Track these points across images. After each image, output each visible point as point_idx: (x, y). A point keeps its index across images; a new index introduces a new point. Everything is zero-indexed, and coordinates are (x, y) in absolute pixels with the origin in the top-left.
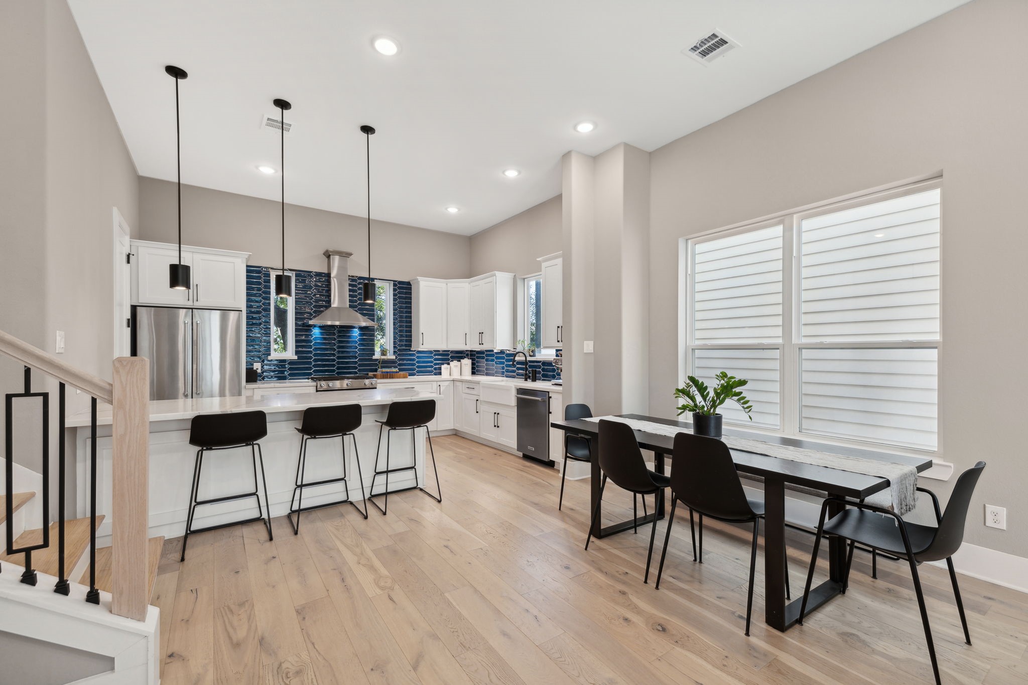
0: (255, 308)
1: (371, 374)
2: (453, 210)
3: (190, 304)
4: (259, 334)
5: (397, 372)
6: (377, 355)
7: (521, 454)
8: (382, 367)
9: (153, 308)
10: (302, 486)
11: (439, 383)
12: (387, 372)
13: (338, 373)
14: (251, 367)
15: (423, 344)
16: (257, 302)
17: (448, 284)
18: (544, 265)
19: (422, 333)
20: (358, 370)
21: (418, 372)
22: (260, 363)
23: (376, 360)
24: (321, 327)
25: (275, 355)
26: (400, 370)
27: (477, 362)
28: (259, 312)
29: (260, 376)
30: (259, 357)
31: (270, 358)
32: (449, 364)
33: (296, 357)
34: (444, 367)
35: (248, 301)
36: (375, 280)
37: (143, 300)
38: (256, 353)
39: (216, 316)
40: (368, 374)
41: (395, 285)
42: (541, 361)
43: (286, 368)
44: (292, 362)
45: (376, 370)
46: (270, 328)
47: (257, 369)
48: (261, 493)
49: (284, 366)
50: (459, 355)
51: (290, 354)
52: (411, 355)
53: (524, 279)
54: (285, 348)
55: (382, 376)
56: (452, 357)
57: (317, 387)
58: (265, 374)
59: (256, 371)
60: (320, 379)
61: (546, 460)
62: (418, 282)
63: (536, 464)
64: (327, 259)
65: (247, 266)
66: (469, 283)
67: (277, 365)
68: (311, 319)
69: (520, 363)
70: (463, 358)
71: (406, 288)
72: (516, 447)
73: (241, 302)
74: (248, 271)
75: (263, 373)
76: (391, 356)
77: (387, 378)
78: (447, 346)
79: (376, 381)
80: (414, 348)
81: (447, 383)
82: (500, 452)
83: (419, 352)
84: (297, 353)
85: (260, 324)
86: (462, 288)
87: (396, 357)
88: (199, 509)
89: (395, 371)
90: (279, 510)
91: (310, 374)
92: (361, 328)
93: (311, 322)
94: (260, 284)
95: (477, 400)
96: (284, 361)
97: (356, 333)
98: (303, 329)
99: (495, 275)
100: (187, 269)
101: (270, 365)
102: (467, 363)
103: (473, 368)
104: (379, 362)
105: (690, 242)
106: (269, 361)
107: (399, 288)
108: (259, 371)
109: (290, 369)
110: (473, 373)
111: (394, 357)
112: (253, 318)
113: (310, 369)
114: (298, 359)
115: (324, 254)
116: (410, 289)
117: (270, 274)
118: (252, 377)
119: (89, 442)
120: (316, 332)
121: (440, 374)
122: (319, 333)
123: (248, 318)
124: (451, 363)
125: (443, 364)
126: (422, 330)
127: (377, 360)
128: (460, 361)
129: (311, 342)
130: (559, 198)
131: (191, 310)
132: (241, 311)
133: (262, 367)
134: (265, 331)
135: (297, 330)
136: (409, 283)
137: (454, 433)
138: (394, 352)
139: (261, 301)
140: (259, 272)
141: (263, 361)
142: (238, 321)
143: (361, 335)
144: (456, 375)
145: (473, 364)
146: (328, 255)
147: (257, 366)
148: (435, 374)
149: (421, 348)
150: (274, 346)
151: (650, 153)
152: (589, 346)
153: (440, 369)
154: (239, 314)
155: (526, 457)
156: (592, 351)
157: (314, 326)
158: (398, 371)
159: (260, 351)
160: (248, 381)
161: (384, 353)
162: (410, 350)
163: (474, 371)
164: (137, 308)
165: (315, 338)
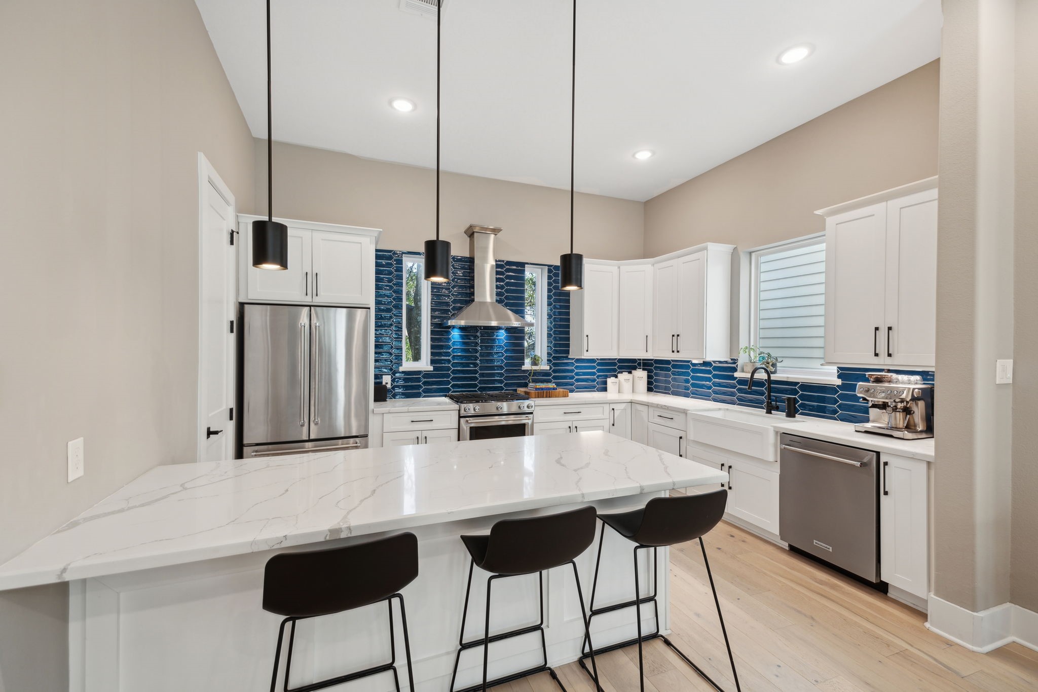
0: (385, 304)
1: (521, 390)
2: (644, 156)
3: (308, 300)
4: (390, 338)
5: (554, 389)
6: (527, 365)
7: (785, 545)
8: (535, 381)
9: (269, 306)
11: (612, 406)
12: (542, 389)
13: (480, 390)
14: (380, 380)
15: (587, 351)
16: (388, 296)
17: (621, 267)
18: (830, 221)
19: (587, 336)
20: (505, 385)
21: (578, 387)
22: (390, 376)
23: (525, 371)
24: (462, 329)
25: (408, 365)
26: (558, 384)
27: (655, 375)
28: (389, 310)
29: (390, 393)
30: (389, 369)
31: (401, 369)
32: (616, 376)
33: (431, 368)
34: (610, 381)
35: (378, 295)
36: (526, 265)
37: (253, 296)
38: (385, 364)
39: (341, 315)
40: (516, 390)
41: (550, 271)
42: (799, 383)
43: (420, 382)
44: (427, 375)
45: (526, 386)
46: (402, 331)
47: (387, 383)
49: (417, 380)
50: (629, 365)
51: (424, 364)
52: (567, 364)
53: (750, 253)
54: (419, 356)
55: (537, 394)
56: (620, 367)
57: (459, 411)
58: (395, 390)
59: (385, 387)
61: (873, 579)
63: (843, 580)
64: (468, 239)
65: (377, 251)
66: (653, 265)
67: (410, 379)
68: (449, 318)
69: (742, 382)
70: (635, 368)
72: (776, 531)
73: (369, 298)
74: (377, 257)
75: (393, 388)
76: (544, 366)
77: (543, 397)
78: (619, 353)
80: (573, 354)
81: (623, 406)
82: (743, 535)
83: (578, 360)
84: (433, 362)
85: (391, 325)
86: (642, 272)
87: (551, 368)
89: (552, 387)
91: (448, 390)
92: (509, 330)
93: (449, 323)
94: (390, 273)
95: (681, 438)
96: (419, 373)
97: (502, 335)
98: (440, 331)
99: (706, 249)
101: (402, 378)
102: (641, 375)
103: (649, 383)
104: (529, 375)
106: (400, 373)
107: (555, 275)
108: (389, 386)
109: (425, 383)
110: (650, 389)
111: (548, 368)
112: (382, 318)
113: (448, 383)
114: (435, 369)
115: (465, 232)
117: (402, 260)
118: (381, 394)
120: (455, 335)
121: (605, 389)
122: (458, 336)
123: (376, 316)
124: (619, 375)
125: (609, 377)
127: (528, 371)
128: (631, 373)
129: (449, 347)
131: (309, 308)
132: (369, 308)
133: (393, 380)
134: (396, 334)
135: (432, 332)
138: (548, 360)
139: (392, 296)
140: (390, 258)
141: (394, 373)
142: (366, 320)
143: (508, 338)
144: (627, 391)
145: (649, 377)
146: (470, 234)
147: (387, 380)
148: (601, 391)
149: (585, 356)
150: (405, 354)
152: (1005, 370)
153: (605, 383)
154: (367, 312)
155: (794, 550)
156: (1011, 381)
157: (454, 327)
158: (555, 386)
159: (390, 361)
160: (377, 399)
161: (535, 362)
162: (567, 358)
163: (651, 388)
164: (246, 306)
165: (454, 343)
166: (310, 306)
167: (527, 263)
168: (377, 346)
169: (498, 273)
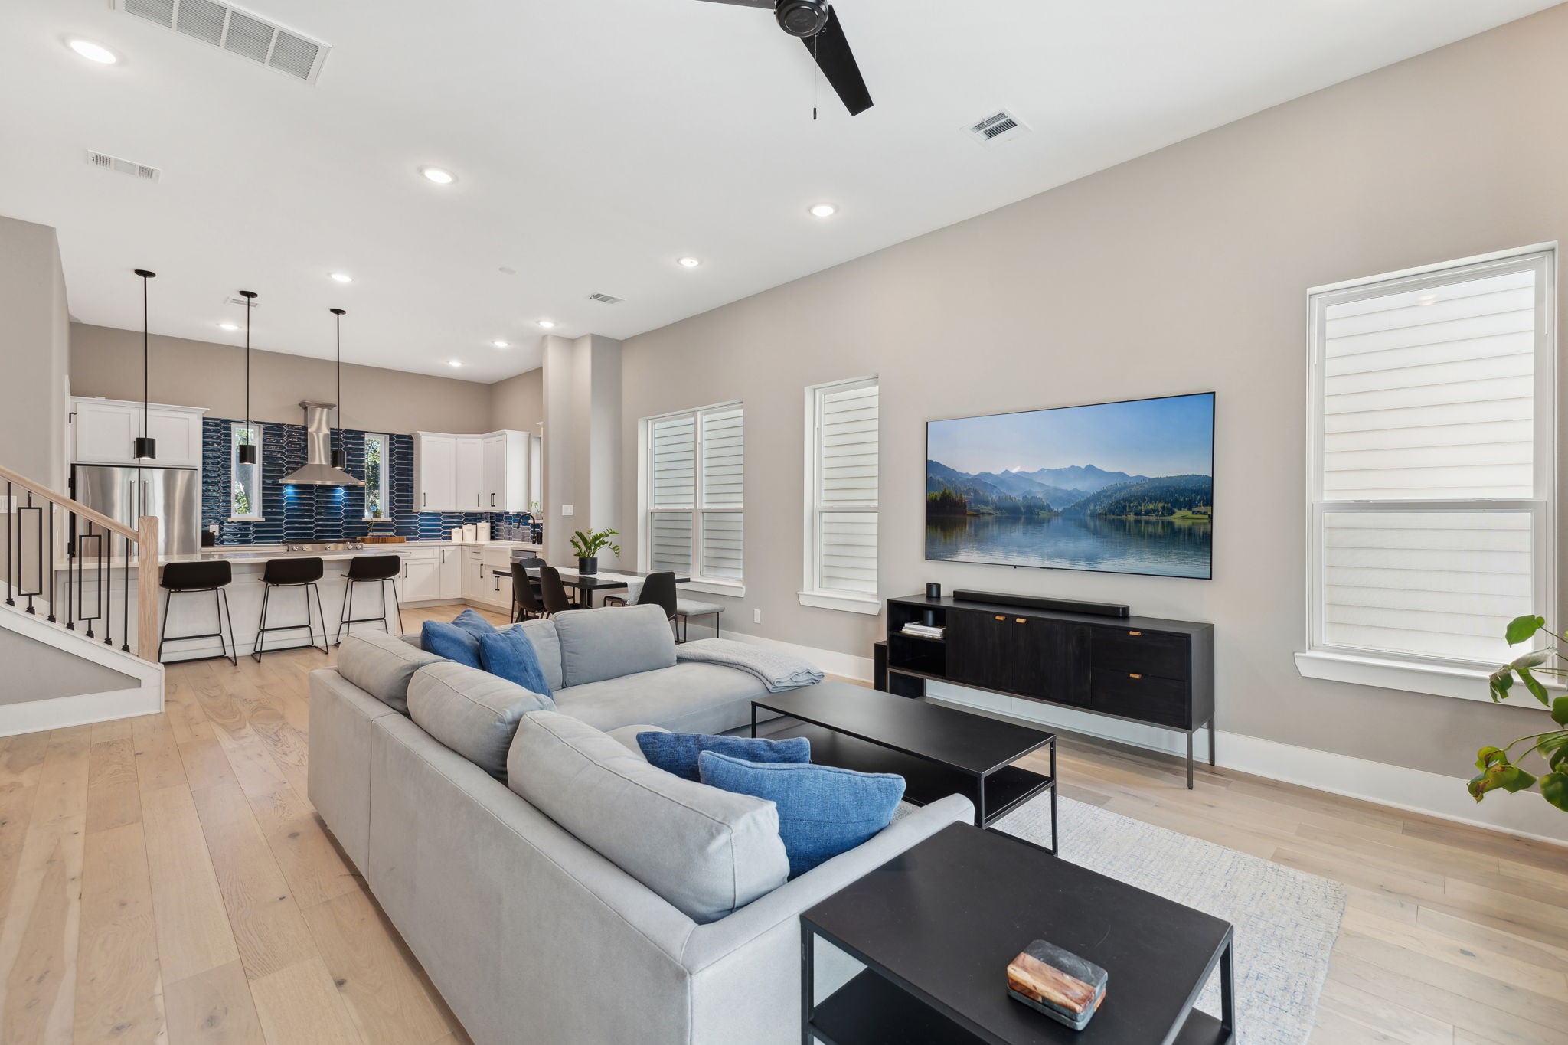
0: (212, 464)
1: (358, 538)
4: (218, 493)
5: (391, 536)
6: (368, 516)
8: (374, 531)
9: (98, 467)
10: (263, 630)
11: (442, 548)
12: (379, 536)
13: (317, 537)
14: (206, 529)
15: (426, 505)
16: (215, 458)
17: (457, 440)
19: (425, 493)
20: (342, 534)
21: (421, 536)
22: (217, 526)
23: (366, 522)
24: (295, 486)
25: (236, 516)
26: (397, 534)
27: (497, 525)
28: (216, 470)
29: (219, 540)
30: (218, 519)
31: (230, 519)
32: (461, 527)
33: (263, 519)
34: (455, 531)
36: (365, 433)
37: (85, 456)
38: (213, 515)
40: (354, 538)
41: (391, 439)
43: (250, 531)
44: (257, 525)
45: (366, 534)
46: (230, 487)
47: (215, 532)
48: (226, 634)
49: (247, 529)
50: (473, 518)
51: (255, 515)
52: (411, 517)
54: (248, 509)
55: (372, 540)
56: (463, 520)
58: (224, 537)
59: (212, 534)
60: (292, 543)
62: (419, 437)
64: (303, 410)
65: (204, 419)
66: (483, 439)
67: (240, 528)
68: (282, 477)
70: (480, 520)
71: (408, 443)
73: (196, 460)
74: (205, 424)
75: (221, 536)
76: (385, 518)
77: (378, 542)
78: (456, 508)
79: (362, 545)
80: (417, 508)
81: (453, 548)
83: (422, 514)
84: (264, 514)
85: (219, 482)
86: (473, 445)
87: (393, 520)
88: (165, 644)
90: (244, 650)
91: (281, 537)
92: (347, 488)
93: (280, 481)
94: (218, 438)
95: (482, 565)
96: (248, 523)
97: (341, 493)
98: (272, 488)
99: (505, 433)
100: (152, 442)
101: (229, 527)
102: (484, 527)
103: (492, 532)
104: (370, 525)
105: (650, 422)
106: (229, 523)
107: (397, 442)
108: (217, 534)
109: (255, 532)
110: (492, 538)
111: (390, 520)
112: (209, 476)
113: (282, 532)
114: (267, 520)
115: (300, 406)
116: (412, 443)
117: (230, 427)
118: (208, 540)
119: (67, 585)
120: (289, 492)
121: (448, 538)
122: (293, 493)
123: (204, 476)
124: (464, 527)
125: (454, 527)
126: (423, 490)
127: (368, 522)
128: (476, 524)
129: (282, 502)
130: (541, 369)
131: (137, 469)
132: (196, 469)
133: (221, 529)
134: (224, 490)
135: (263, 489)
136: (410, 437)
137: (463, 602)
138: (390, 513)
139: (220, 457)
140: (218, 425)
141: (222, 523)
142: (192, 479)
143: (346, 494)
144: (470, 539)
145: (492, 528)
146: (304, 406)
147: (214, 529)
148: (444, 539)
149: (423, 510)
150: (235, 505)
151: (622, 341)
152: (568, 510)
153: (450, 533)
154: (193, 472)
156: (572, 514)
157: (288, 485)
158: (394, 534)
159: (218, 513)
160: (204, 545)
161: (376, 514)
162: (410, 512)
163: (494, 536)
164: (77, 467)
165: (288, 498)
166: (139, 467)
167: (367, 432)
168: (203, 500)
169: (332, 439)
